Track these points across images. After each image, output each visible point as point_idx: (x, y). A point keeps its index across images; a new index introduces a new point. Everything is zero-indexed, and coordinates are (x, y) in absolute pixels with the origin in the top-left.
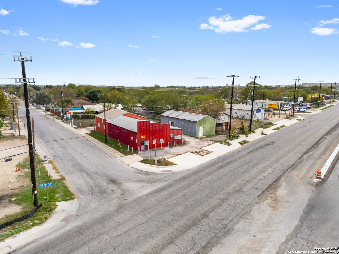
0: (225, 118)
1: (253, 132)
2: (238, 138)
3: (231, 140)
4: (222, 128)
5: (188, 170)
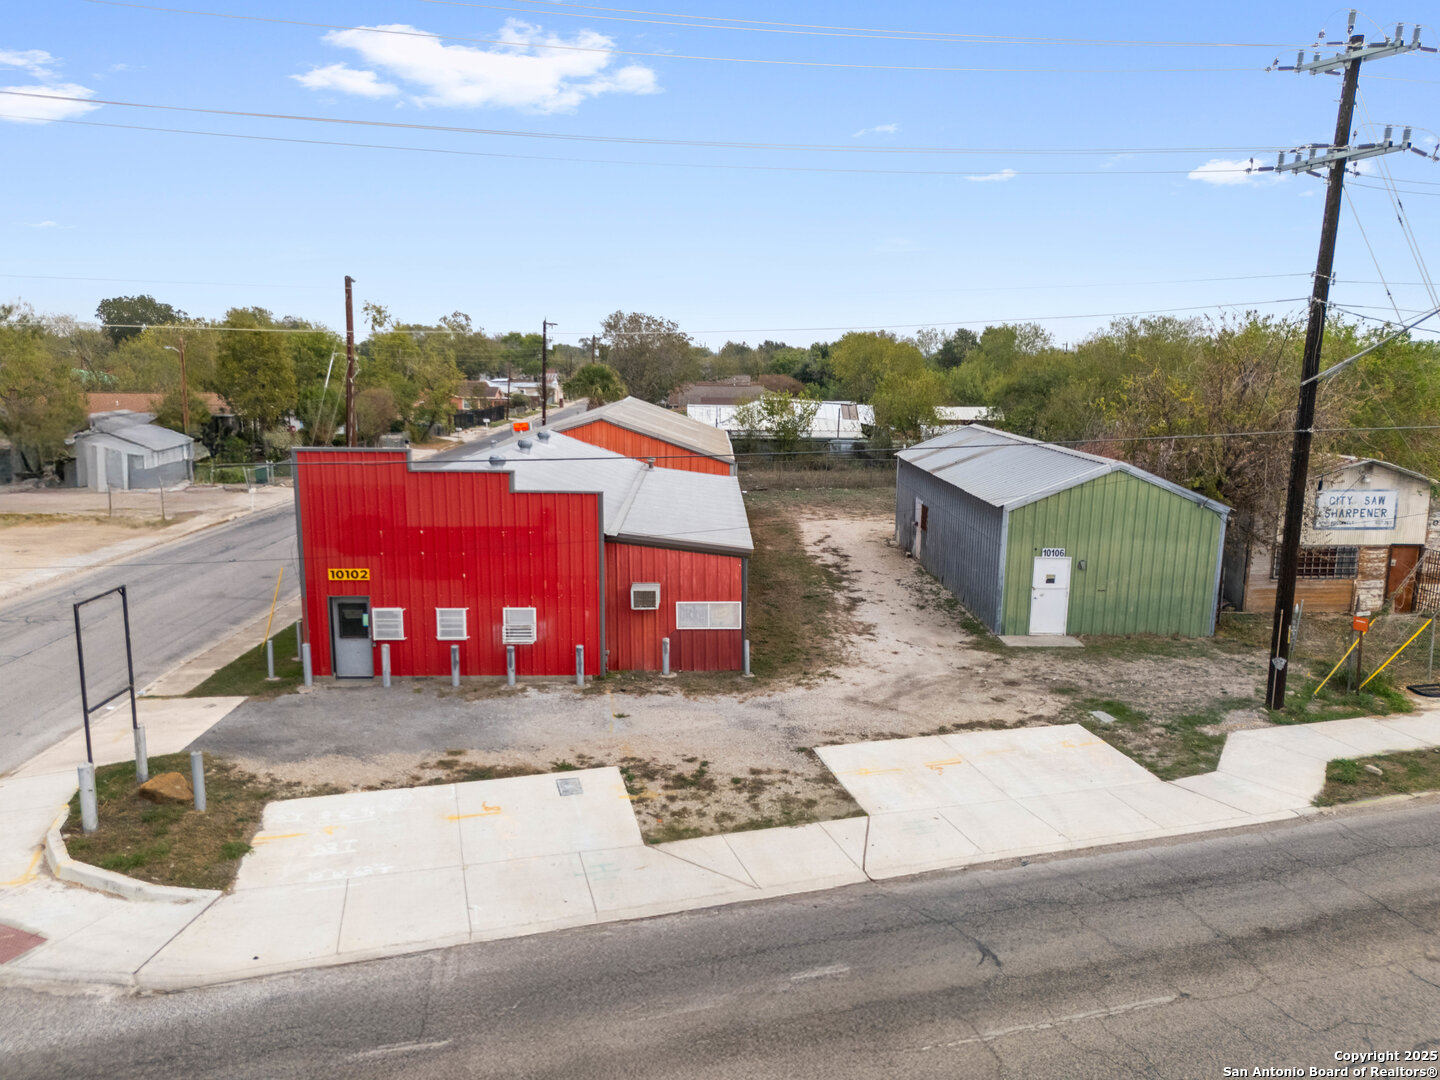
0: (1389, 506)
4: (1348, 595)
5: (144, 993)
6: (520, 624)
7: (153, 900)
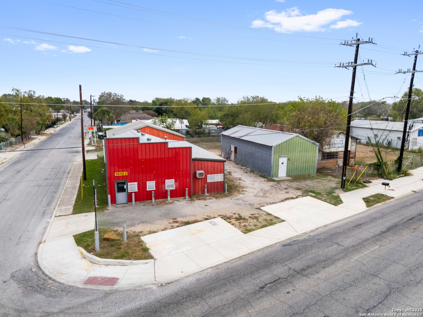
0: (344, 142)
1: (406, 174)
2: (366, 186)
3: (346, 191)
4: (336, 163)
5: (163, 285)
6: (170, 184)
7: (136, 265)
